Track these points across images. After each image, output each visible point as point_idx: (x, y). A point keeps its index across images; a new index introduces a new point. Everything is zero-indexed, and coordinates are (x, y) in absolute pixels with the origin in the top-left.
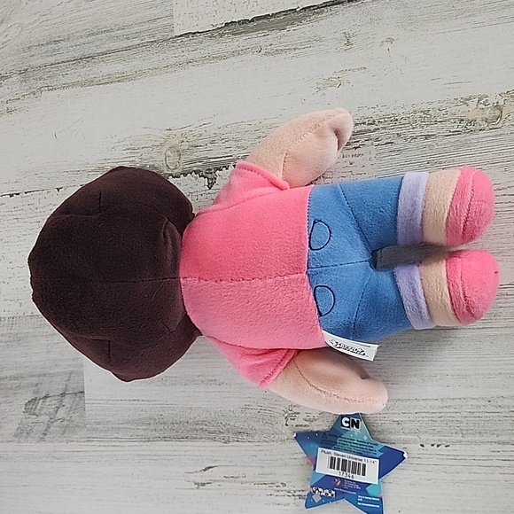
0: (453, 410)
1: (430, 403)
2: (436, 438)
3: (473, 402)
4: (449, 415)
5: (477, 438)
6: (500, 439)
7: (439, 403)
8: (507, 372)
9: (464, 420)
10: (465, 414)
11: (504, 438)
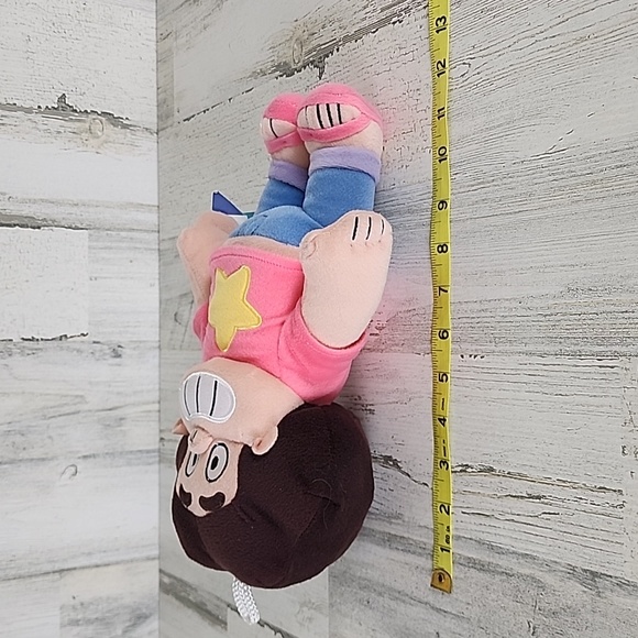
0: (489, 314)
1: (470, 306)
2: (474, 348)
3: (507, 304)
4: (485, 320)
5: (508, 347)
6: (527, 348)
7: (477, 306)
8: (539, 265)
9: (498, 325)
10: (499, 319)
11: (530, 348)
